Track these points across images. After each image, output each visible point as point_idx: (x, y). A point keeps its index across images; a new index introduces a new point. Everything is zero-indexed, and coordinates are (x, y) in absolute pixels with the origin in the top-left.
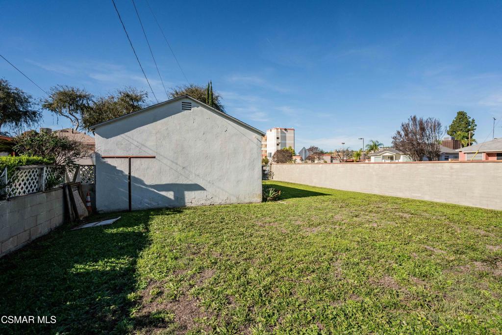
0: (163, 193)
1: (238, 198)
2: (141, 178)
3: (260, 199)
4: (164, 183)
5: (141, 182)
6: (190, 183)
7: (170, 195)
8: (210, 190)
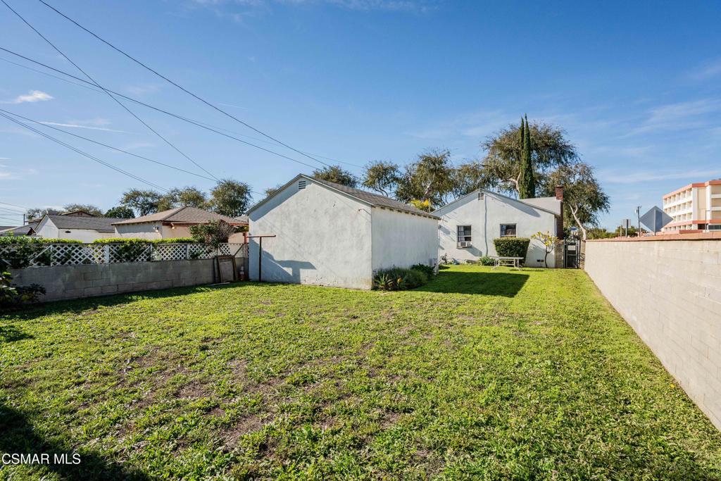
0: (285, 269)
1: (345, 282)
2: (272, 254)
3: (369, 287)
4: (286, 260)
5: (271, 257)
6: (304, 261)
7: (289, 271)
8: (320, 269)
